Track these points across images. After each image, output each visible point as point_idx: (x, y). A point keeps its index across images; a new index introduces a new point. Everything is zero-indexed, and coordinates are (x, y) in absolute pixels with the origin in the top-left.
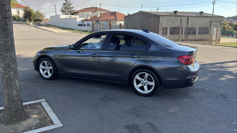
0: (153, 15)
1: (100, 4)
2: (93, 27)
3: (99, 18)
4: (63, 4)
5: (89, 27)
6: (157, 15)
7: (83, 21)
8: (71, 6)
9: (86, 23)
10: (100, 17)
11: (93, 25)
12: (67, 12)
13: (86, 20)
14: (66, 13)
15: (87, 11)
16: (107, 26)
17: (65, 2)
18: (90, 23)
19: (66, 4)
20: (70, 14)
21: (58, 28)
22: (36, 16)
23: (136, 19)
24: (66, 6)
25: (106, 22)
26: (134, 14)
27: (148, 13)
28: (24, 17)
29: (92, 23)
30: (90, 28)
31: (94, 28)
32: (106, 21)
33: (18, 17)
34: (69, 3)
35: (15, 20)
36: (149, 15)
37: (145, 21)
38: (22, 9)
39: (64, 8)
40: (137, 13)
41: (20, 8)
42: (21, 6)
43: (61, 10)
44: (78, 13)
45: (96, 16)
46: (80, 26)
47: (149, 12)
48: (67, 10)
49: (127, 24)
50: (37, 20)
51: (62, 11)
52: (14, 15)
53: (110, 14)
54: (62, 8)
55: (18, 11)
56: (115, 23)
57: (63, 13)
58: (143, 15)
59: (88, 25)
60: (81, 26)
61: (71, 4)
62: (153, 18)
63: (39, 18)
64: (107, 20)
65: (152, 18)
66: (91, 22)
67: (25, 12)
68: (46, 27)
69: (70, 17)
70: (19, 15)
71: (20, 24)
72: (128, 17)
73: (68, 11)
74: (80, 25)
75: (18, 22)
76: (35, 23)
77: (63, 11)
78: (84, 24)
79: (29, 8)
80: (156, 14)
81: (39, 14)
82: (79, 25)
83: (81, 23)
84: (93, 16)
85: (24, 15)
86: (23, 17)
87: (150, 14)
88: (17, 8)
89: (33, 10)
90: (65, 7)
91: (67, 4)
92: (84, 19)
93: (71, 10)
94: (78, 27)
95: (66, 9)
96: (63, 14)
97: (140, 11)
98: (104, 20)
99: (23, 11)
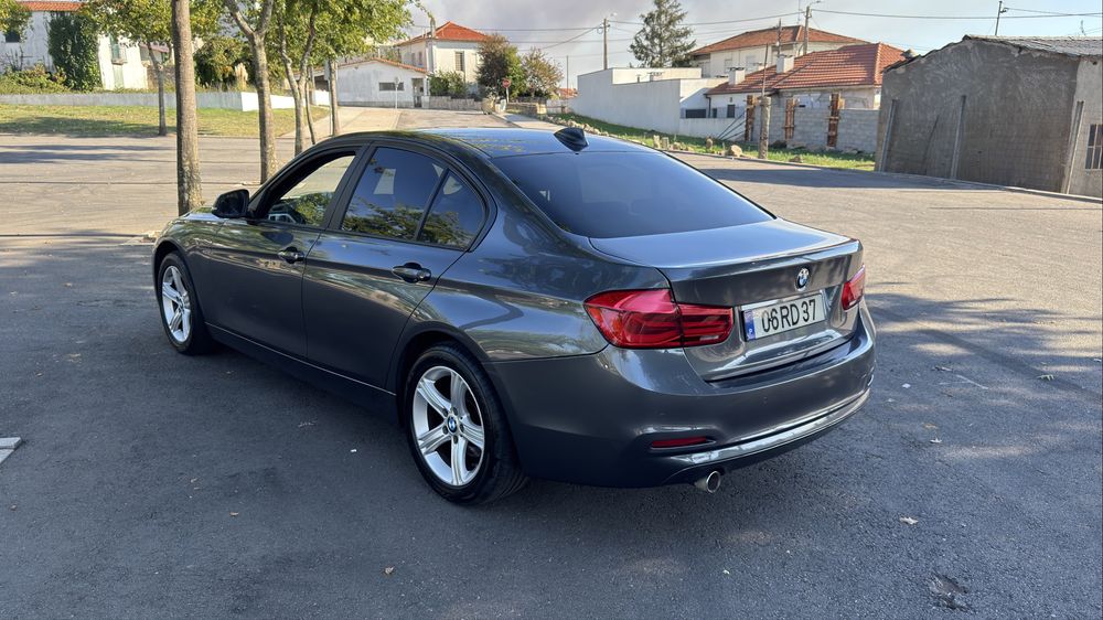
0: (1038, 54)
1: (808, 8)
2: (749, 125)
3: (785, 78)
4: (643, 16)
5: (731, 121)
6: (1065, 55)
7: (708, 94)
8: (679, 26)
9: (721, 102)
10: (792, 72)
11: (750, 113)
12: (661, 52)
13: (724, 89)
14: (653, 58)
15: (749, 46)
16: (818, 115)
17: (654, 9)
18: (740, 101)
19: (659, 17)
20: (669, 64)
21: (592, 129)
22: (525, 78)
23: (942, 81)
24: (657, 27)
25: (819, 94)
26: (933, 54)
27: (1014, 46)
28: (482, 82)
29: (749, 102)
30: (735, 125)
31: (752, 128)
32: (821, 91)
33: (459, 79)
34: (670, 11)
35: (446, 94)
36: (1017, 55)
37: (994, 87)
38: (476, 45)
39: (647, 38)
40: (950, 49)
41: (467, 41)
42: (474, 34)
43: (632, 47)
44: (707, 56)
45: (775, 66)
46: (690, 120)
47: (1016, 43)
48: (661, 47)
49: (896, 105)
50: (528, 95)
51: (636, 53)
52: (444, 72)
53: (847, 56)
54: (636, 38)
55: (462, 55)
56: (864, 102)
57: (639, 58)
58: (985, 56)
59: (731, 112)
60: (696, 120)
61: (680, 17)
62: (1041, 72)
63: (539, 85)
64: (821, 87)
65: (1034, 75)
66: (744, 97)
67: (486, 60)
68: (551, 122)
69: (655, 78)
70: (462, 73)
71: (464, 110)
72: (901, 70)
73: (666, 50)
74: (692, 114)
75: (457, 102)
76: (517, 107)
77: (640, 51)
78: (713, 106)
79: (500, 42)
80: (1060, 50)
81: (538, 67)
82: (687, 111)
83: (701, 104)
84: (761, 68)
85: (482, 70)
86: (479, 79)
87: (1021, 48)
88: (456, 44)
89: (514, 50)
90: (653, 30)
91: (663, 17)
92: (714, 83)
93: (679, 44)
94: (682, 120)
95: (656, 41)
96: (640, 62)
97: (966, 38)
98: (809, 88)
99: (478, 57)
